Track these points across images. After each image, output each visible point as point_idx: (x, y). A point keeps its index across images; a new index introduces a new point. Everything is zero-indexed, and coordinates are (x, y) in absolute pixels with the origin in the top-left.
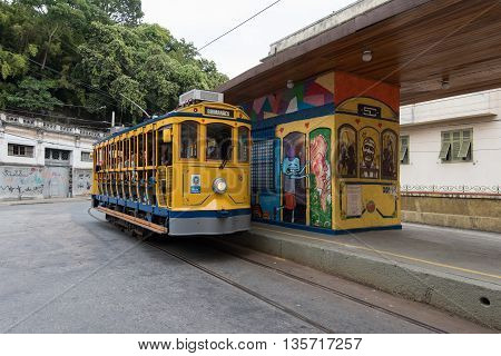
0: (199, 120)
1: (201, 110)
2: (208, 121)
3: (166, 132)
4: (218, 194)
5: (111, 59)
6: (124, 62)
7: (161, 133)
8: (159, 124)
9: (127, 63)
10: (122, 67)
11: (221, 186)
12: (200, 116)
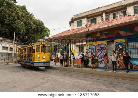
0: (40, 45)
1: (40, 43)
2: (41, 45)
3: (34, 47)
4: (44, 59)
5: (14, 14)
6: (18, 16)
7: (33, 47)
8: (33, 45)
9: (19, 16)
10: (18, 17)
11: (44, 57)
12: (40, 44)
